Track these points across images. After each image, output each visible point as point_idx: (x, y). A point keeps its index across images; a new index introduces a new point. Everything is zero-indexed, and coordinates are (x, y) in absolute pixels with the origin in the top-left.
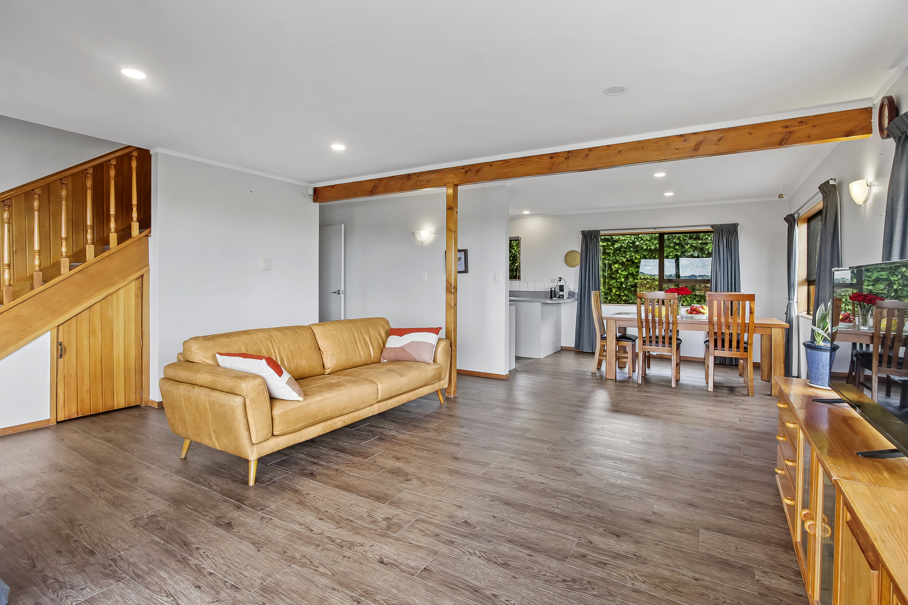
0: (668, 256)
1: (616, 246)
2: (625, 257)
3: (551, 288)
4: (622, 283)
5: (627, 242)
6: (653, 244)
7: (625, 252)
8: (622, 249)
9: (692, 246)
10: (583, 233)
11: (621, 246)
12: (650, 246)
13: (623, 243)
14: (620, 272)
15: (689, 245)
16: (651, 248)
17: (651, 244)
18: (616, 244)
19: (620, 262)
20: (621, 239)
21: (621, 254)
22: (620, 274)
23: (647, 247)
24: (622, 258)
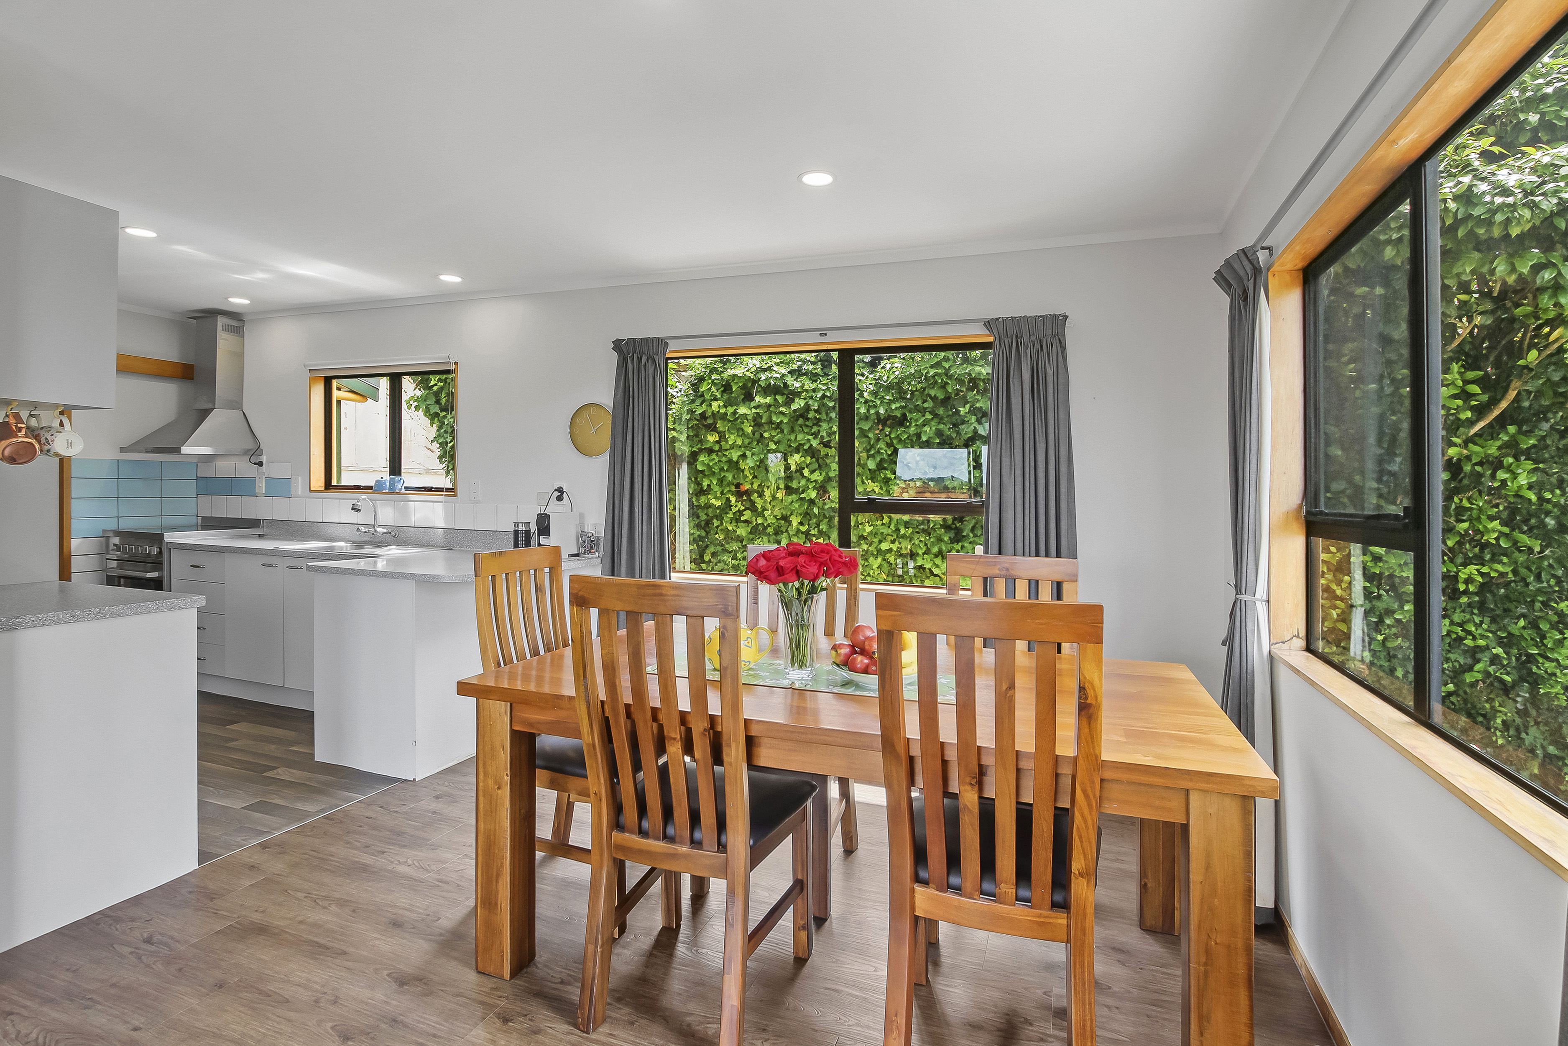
0: (921, 433)
1: (794, 407)
2: (815, 435)
3: (516, 524)
4: (812, 502)
5: (819, 395)
6: (882, 402)
7: (817, 422)
8: (811, 415)
9: (973, 411)
10: (618, 345)
11: (807, 408)
12: (875, 407)
13: (812, 398)
14: (806, 472)
15: (968, 406)
16: (877, 413)
17: (878, 402)
18: (797, 400)
19: (806, 447)
20: (806, 387)
21: (807, 426)
22: (808, 480)
23: (868, 411)
24: (810, 437)
